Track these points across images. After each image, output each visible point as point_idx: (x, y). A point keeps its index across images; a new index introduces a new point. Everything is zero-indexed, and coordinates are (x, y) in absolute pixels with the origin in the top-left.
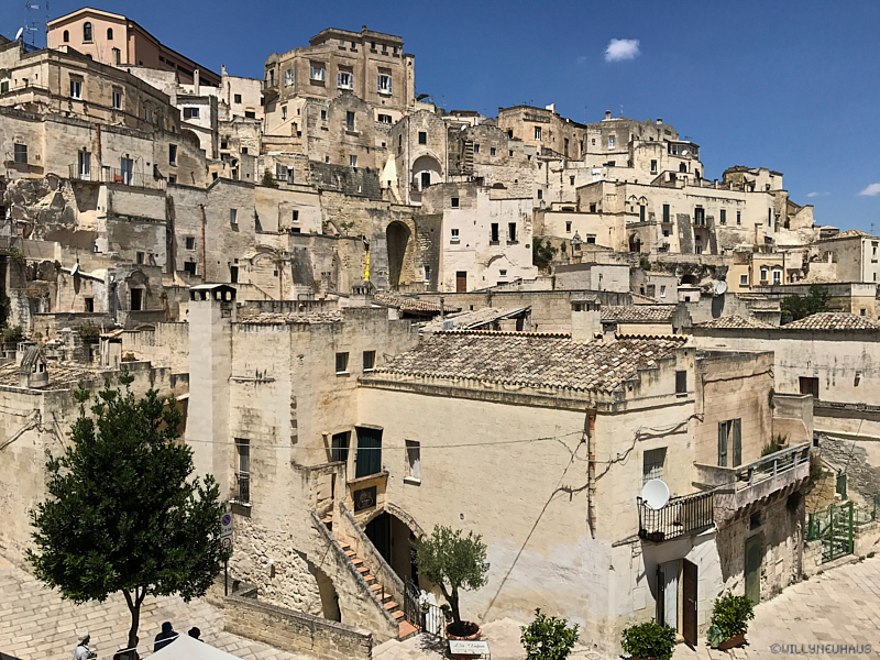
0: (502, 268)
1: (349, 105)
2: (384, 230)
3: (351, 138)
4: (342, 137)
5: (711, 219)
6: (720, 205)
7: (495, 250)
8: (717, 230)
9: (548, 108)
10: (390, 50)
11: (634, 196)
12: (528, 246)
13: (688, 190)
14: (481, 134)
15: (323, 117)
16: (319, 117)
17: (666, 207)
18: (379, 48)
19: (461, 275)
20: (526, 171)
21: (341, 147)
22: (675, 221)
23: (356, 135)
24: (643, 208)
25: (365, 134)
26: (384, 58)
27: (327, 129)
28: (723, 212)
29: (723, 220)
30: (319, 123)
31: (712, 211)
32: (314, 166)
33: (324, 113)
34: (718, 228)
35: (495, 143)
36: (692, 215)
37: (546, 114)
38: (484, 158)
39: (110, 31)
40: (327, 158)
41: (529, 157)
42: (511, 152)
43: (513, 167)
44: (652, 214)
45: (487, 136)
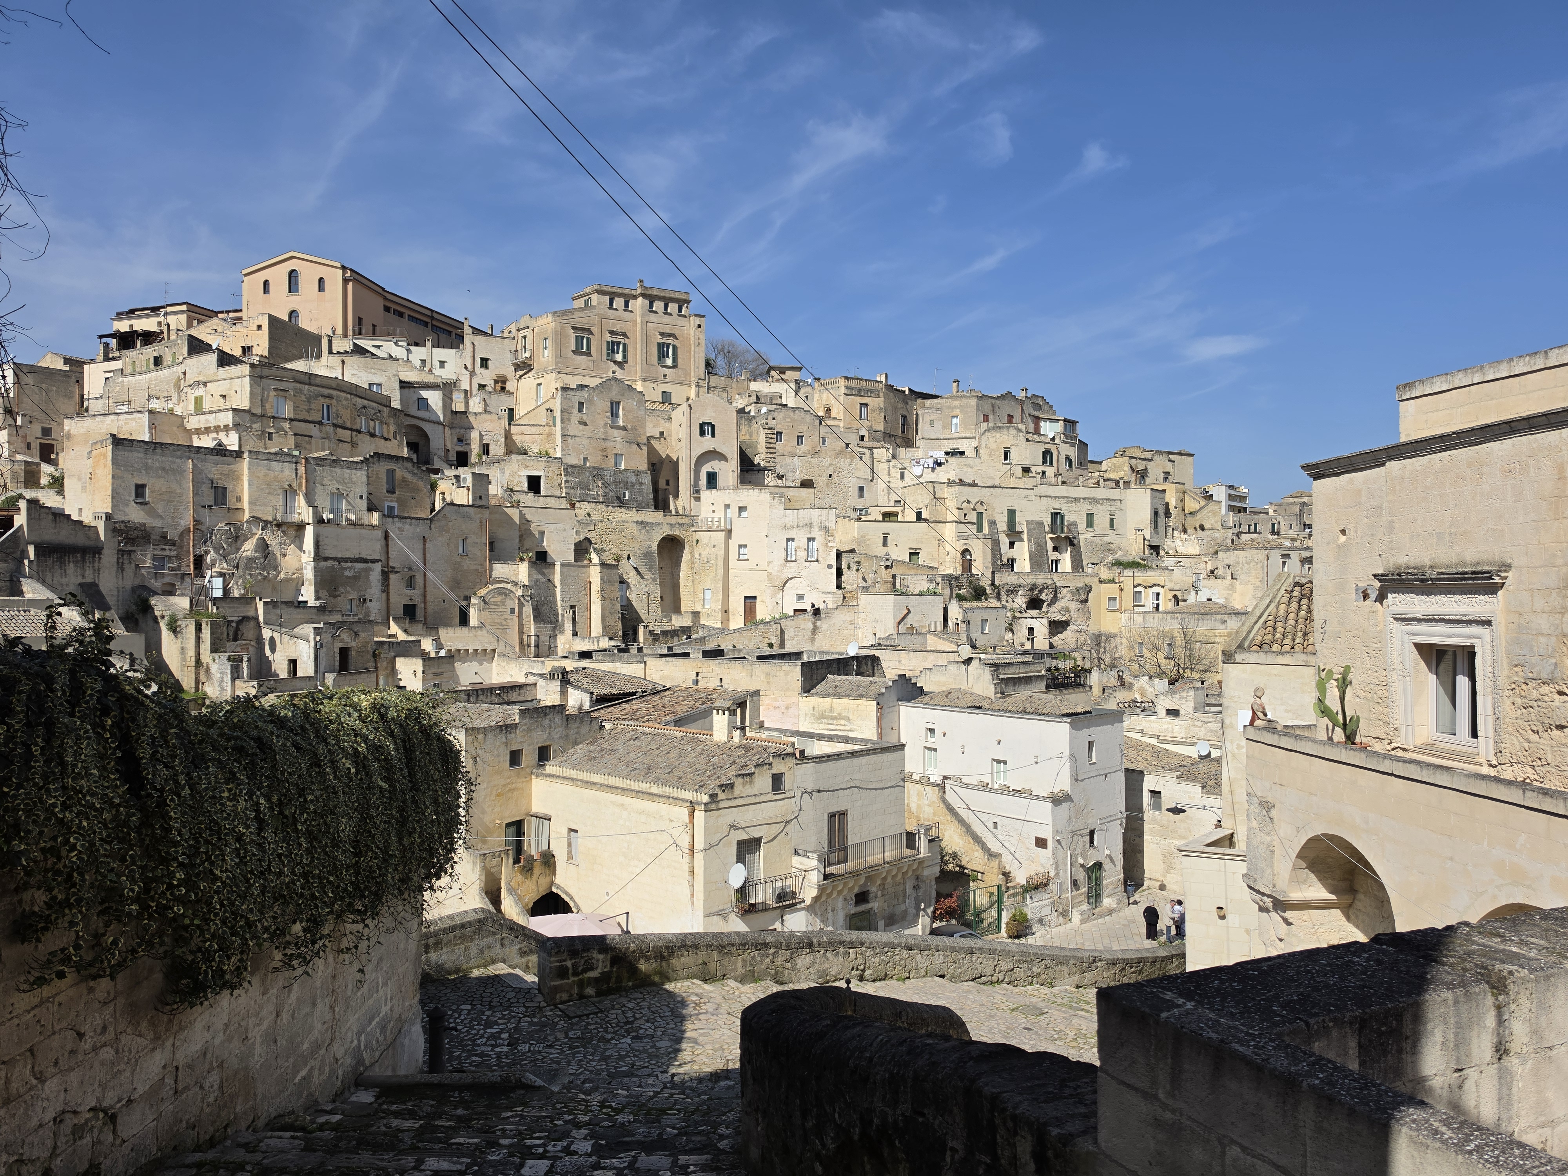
0: (800, 592)
1: (614, 393)
2: (655, 547)
3: (616, 433)
4: (606, 432)
5: (1075, 524)
6: (1086, 507)
7: (791, 570)
8: (1082, 539)
9: (878, 379)
10: (673, 308)
11: (968, 502)
12: (830, 566)
13: (1043, 490)
14: (785, 418)
15: (580, 410)
16: (575, 411)
17: (1012, 513)
18: (658, 306)
19: (750, 601)
20: (844, 462)
21: (604, 445)
22: (1025, 529)
23: (624, 428)
24: (980, 515)
25: (634, 428)
26: (667, 319)
27: (585, 424)
28: (1090, 516)
29: (1090, 525)
30: (576, 415)
31: (1074, 515)
32: (570, 470)
33: (581, 404)
34: (1084, 537)
35: (803, 429)
36: (1047, 521)
37: (874, 386)
38: (789, 449)
39: (321, 281)
40: (585, 459)
41: (847, 445)
42: (824, 441)
43: (826, 461)
44: (992, 523)
45: (793, 420)
